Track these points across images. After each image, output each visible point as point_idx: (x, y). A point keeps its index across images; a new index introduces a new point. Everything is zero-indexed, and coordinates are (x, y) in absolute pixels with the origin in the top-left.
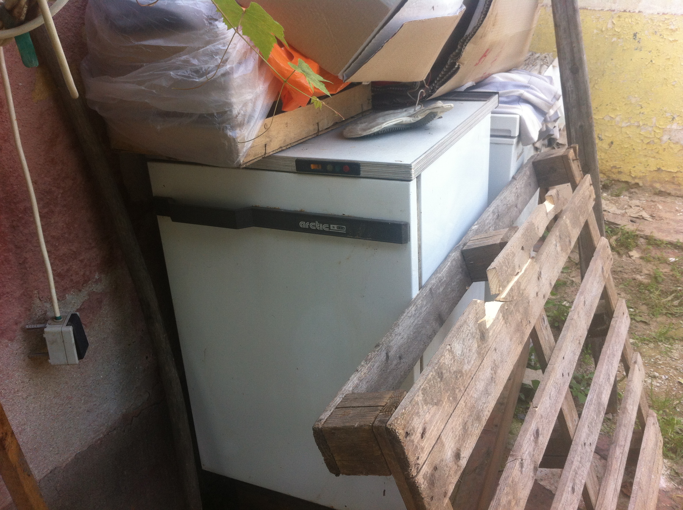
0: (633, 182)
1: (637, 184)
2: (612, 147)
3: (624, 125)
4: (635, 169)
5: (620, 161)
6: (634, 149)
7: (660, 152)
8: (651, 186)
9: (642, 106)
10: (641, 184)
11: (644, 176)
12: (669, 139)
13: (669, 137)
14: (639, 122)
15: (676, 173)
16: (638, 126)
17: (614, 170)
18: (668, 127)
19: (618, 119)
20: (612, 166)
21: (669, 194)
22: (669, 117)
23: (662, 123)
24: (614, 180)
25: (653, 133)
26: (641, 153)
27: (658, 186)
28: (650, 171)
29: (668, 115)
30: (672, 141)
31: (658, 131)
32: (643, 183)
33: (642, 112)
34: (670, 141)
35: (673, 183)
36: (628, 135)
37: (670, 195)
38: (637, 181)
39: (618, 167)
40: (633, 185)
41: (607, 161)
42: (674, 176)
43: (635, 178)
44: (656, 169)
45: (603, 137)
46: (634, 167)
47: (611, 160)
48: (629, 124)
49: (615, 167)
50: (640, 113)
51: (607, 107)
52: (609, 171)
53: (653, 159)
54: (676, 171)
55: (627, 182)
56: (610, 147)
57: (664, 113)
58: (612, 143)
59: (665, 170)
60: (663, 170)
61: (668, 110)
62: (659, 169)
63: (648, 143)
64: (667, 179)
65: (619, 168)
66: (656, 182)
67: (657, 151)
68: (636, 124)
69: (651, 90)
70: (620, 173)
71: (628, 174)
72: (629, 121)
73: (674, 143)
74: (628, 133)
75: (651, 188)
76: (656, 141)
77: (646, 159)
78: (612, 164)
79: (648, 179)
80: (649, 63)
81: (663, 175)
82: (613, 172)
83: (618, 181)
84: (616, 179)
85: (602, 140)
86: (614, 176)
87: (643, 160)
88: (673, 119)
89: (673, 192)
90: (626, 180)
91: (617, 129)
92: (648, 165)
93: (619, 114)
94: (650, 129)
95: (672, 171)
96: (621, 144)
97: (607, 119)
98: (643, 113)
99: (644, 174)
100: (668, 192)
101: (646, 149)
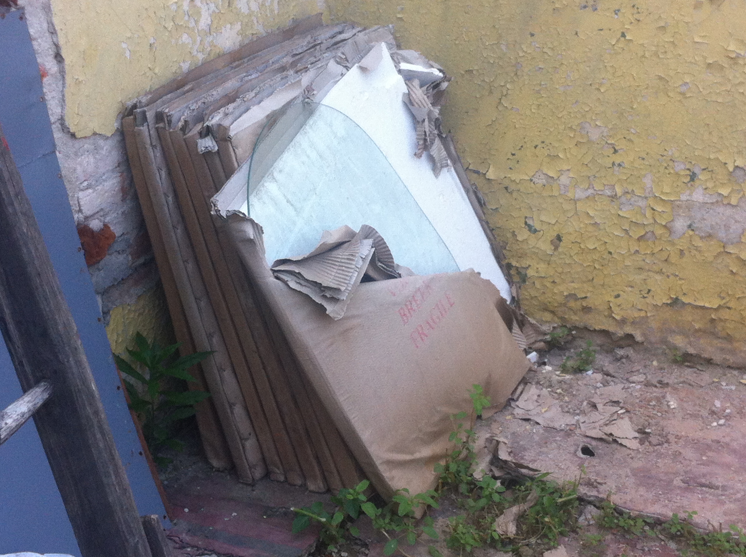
0: (620, 333)
1: (630, 337)
2: (560, 250)
3: (580, 194)
4: (619, 301)
5: (584, 282)
6: (610, 253)
7: (674, 259)
8: (664, 341)
9: (617, 148)
10: (639, 338)
11: (643, 317)
12: (690, 226)
13: (689, 223)
14: (614, 186)
15: (716, 310)
16: (614, 197)
17: (572, 304)
18: (684, 197)
19: (564, 180)
20: (565, 294)
21: (709, 362)
22: (682, 173)
23: (667, 189)
24: (576, 328)
25: (648, 213)
26: (627, 263)
27: (679, 341)
28: (656, 306)
29: (680, 167)
30: (697, 233)
31: (659, 209)
32: (644, 335)
33: (617, 162)
34: (691, 233)
35: (715, 335)
36: (592, 218)
37: (711, 364)
38: (628, 329)
39: (581, 295)
40: (621, 338)
41: (554, 282)
42: (713, 316)
43: (623, 321)
44: (669, 302)
45: (537, 225)
46: (618, 296)
47: (563, 281)
48: (590, 191)
49: (572, 296)
50: (613, 164)
51: (537, 151)
52: (561, 305)
53: (658, 277)
54: (715, 306)
55: (605, 333)
56: (556, 248)
57: (671, 163)
58: (559, 238)
59: (689, 304)
60: (684, 304)
61: (677, 154)
62: (675, 302)
63: (640, 239)
64: (697, 326)
65: (582, 298)
66: (673, 332)
67: (664, 256)
68: (608, 193)
69: (632, 108)
70: (587, 310)
71: (606, 314)
72: (590, 186)
73: (701, 238)
74: (591, 213)
75: (664, 347)
76: (659, 232)
77: (643, 277)
78: (564, 289)
79: (654, 325)
80: (618, 41)
81: (687, 316)
82: (571, 309)
83: (586, 329)
84: (581, 325)
85: (535, 231)
86: (575, 319)
87: (638, 278)
88: (693, 177)
89: (717, 358)
90: (603, 328)
91: (566, 206)
92: (649, 291)
93: (566, 167)
94: (642, 203)
95: (707, 305)
96: (579, 241)
97: (541, 181)
98: (619, 165)
99: (643, 314)
100: (706, 355)
101: (637, 252)
